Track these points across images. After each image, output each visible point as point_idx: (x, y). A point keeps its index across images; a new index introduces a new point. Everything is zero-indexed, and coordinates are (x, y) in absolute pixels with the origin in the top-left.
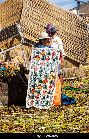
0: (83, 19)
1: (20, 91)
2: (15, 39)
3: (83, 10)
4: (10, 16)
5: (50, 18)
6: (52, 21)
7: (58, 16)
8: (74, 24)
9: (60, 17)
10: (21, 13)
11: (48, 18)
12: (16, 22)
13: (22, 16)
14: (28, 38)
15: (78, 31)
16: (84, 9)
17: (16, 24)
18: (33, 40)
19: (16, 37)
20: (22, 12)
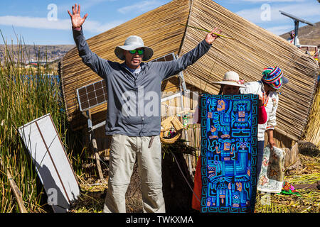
0: (305, 55)
1: (172, 186)
2: (169, 83)
3: (304, 39)
4: (163, 38)
5: (240, 47)
6: (244, 53)
7: (255, 44)
8: (287, 62)
9: (260, 47)
10: (184, 35)
11: (236, 48)
12: (173, 51)
13: (185, 40)
14: (194, 84)
15: (294, 76)
16: (306, 37)
17: (173, 54)
18: (203, 89)
19: (170, 80)
20: (187, 33)
